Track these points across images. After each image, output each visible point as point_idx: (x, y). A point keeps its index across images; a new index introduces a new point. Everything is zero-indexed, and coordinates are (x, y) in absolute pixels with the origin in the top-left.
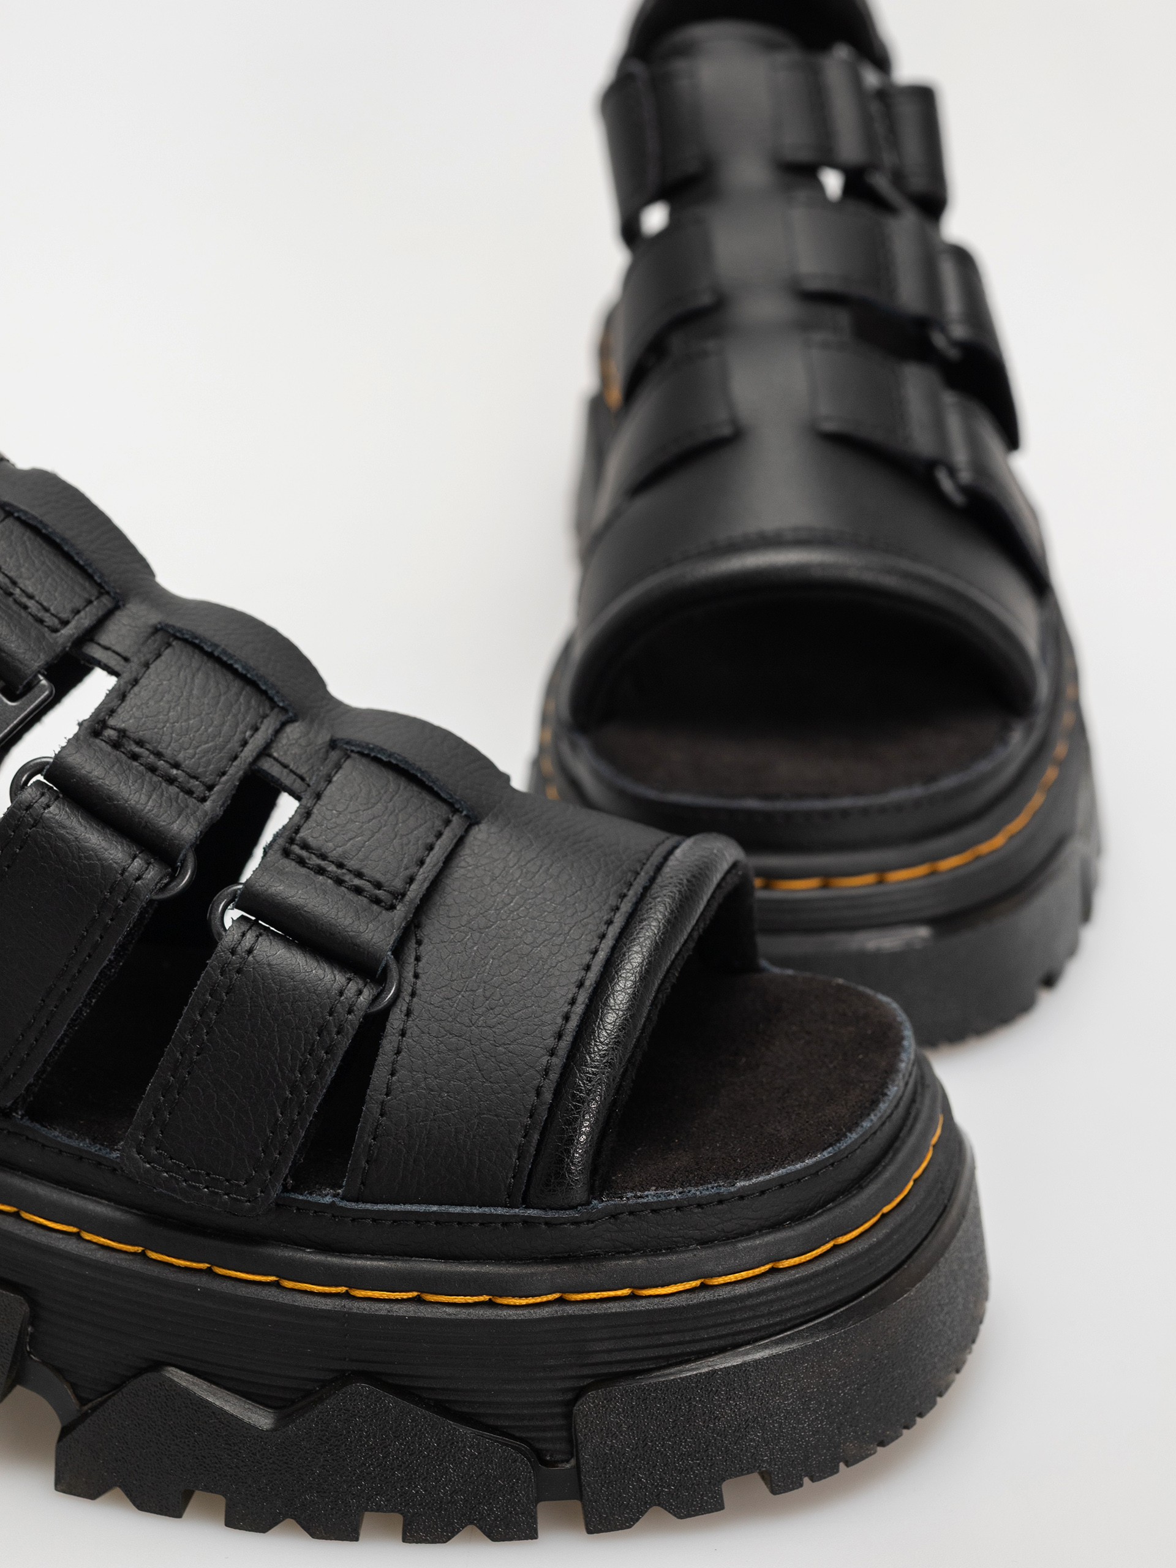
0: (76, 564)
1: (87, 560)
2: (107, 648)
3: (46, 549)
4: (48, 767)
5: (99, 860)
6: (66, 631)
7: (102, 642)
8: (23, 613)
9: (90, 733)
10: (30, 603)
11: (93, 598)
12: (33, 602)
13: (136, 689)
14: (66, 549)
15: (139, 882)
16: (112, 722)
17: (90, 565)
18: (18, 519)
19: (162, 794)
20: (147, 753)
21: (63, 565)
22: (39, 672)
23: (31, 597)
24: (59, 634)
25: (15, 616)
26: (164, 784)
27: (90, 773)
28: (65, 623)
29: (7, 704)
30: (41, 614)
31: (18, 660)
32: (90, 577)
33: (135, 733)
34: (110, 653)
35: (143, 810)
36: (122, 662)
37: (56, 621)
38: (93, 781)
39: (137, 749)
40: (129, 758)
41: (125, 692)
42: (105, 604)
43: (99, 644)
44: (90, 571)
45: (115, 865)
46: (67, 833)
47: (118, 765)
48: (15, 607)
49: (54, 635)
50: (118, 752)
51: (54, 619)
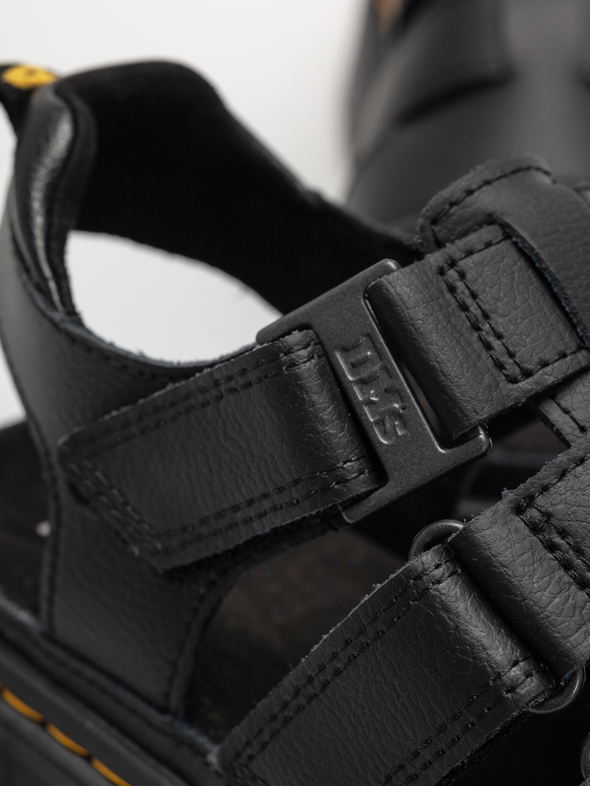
0: (562, 309)
1: (573, 308)
2: (566, 412)
3: (536, 283)
4: (454, 535)
5: (474, 658)
6: (525, 385)
7: (563, 403)
8: (484, 354)
9: (512, 509)
10: (496, 343)
11: (568, 352)
12: (499, 342)
13: (579, 469)
14: (555, 290)
15: (509, 695)
16: (540, 500)
17: (575, 314)
18: (515, 244)
19: (567, 600)
20: (567, 546)
21: (547, 306)
22: (480, 425)
23: (499, 336)
24: (515, 386)
25: (473, 356)
26: (574, 587)
27: (495, 556)
28: (527, 374)
29: (437, 449)
30: (505, 359)
31: (459, 407)
32: (573, 327)
33: (560, 520)
34: (567, 418)
35: (538, 614)
36: (577, 432)
37: (517, 370)
38: (495, 566)
39: (558, 540)
40: (546, 548)
41: (566, 470)
42: (579, 362)
43: (559, 405)
44: (575, 321)
45: (489, 669)
46: (449, 618)
47: (529, 554)
48: (478, 346)
49: (510, 386)
50: (535, 538)
51: (516, 367)
